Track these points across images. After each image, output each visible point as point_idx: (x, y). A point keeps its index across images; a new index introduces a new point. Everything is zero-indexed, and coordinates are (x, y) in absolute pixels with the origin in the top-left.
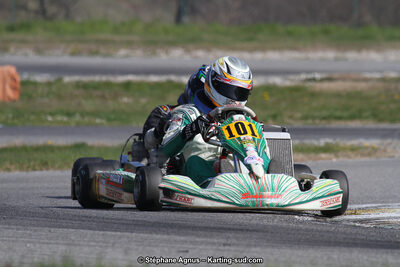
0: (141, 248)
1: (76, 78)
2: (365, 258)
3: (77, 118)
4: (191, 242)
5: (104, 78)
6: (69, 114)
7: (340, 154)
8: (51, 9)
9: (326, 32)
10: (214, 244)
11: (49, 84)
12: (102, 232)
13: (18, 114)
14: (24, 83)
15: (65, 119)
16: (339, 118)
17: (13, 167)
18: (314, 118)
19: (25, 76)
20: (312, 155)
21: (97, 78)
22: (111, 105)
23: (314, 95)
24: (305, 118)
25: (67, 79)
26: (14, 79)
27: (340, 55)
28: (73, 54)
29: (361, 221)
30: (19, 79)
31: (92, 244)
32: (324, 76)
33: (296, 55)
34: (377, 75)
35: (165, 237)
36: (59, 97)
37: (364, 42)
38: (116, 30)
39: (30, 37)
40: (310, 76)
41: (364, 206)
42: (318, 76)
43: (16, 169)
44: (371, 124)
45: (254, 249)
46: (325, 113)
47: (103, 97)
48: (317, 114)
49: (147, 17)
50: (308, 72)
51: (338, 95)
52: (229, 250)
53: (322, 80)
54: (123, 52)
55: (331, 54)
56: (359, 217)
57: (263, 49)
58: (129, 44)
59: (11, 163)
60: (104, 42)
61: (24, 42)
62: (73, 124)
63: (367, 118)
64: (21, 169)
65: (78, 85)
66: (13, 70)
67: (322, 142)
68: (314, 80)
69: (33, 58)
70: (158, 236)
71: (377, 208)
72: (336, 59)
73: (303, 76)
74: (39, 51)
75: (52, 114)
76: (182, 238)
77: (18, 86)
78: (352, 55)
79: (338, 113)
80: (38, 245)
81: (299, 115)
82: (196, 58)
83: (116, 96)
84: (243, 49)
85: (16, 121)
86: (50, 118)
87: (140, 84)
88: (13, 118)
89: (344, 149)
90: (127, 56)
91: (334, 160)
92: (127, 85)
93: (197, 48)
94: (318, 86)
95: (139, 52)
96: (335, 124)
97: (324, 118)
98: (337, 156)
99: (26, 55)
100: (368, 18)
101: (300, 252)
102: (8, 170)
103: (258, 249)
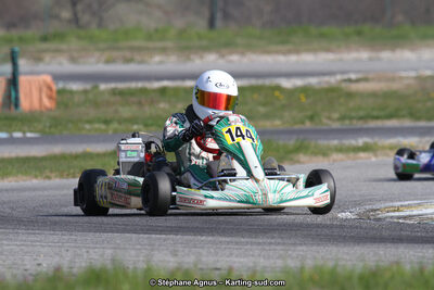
0: (187, 250)
1: (112, 85)
2: (411, 253)
3: (115, 125)
4: (237, 243)
5: (140, 85)
6: (107, 122)
7: (379, 153)
8: (85, 18)
9: (359, 33)
10: (259, 244)
11: (85, 92)
12: (146, 236)
13: (56, 122)
14: (59, 92)
15: (103, 127)
16: (377, 118)
17: (54, 175)
18: (351, 118)
19: (61, 85)
20: (352, 155)
21: (134, 85)
22: (148, 111)
23: (350, 95)
24: (342, 118)
25: (103, 87)
26: (50, 88)
27: (374, 55)
28: (108, 62)
29: (405, 218)
30: (54, 88)
31: (139, 247)
32: (360, 76)
33: (330, 56)
34: (413, 74)
35: (210, 238)
36: (96, 104)
37: (397, 41)
38: (149, 37)
39: (64, 46)
40: (346, 77)
41: (406, 203)
42: (353, 76)
43: (56, 177)
44: (407, 123)
45: (299, 248)
46: (362, 113)
47: (140, 104)
48: (353, 114)
49: (179, 23)
50: (343, 73)
51: (374, 95)
52: (275, 250)
53: (357, 81)
54: (157, 58)
55: (365, 55)
56: (401, 214)
57: (297, 52)
58: (164, 50)
59: (51, 172)
60: (139, 49)
61: (57, 51)
62: (110, 132)
63: (403, 116)
64: (62, 176)
65: (114, 92)
66: (48, 79)
67: (361, 141)
68: (350, 80)
69: (67, 67)
70: (204, 238)
71: (419, 205)
72: (371, 59)
73: (339, 77)
74: (73, 60)
75: (89, 122)
76: (228, 239)
77: (54, 95)
78: (386, 55)
79: (375, 113)
80: (84, 250)
81: (336, 116)
82: (231, 62)
83: (152, 102)
84: (277, 52)
85: (53, 130)
86: (87, 126)
87: (176, 90)
88: (50, 127)
89: (383, 148)
90: (161, 63)
91: (374, 159)
92: (163, 91)
93: (231, 53)
94: (354, 87)
95: (173, 58)
96: (372, 124)
97: (361, 118)
98: (376, 156)
99: (60, 64)
100: (400, 18)
101: (346, 250)
102: (49, 178)
103: (304, 248)
